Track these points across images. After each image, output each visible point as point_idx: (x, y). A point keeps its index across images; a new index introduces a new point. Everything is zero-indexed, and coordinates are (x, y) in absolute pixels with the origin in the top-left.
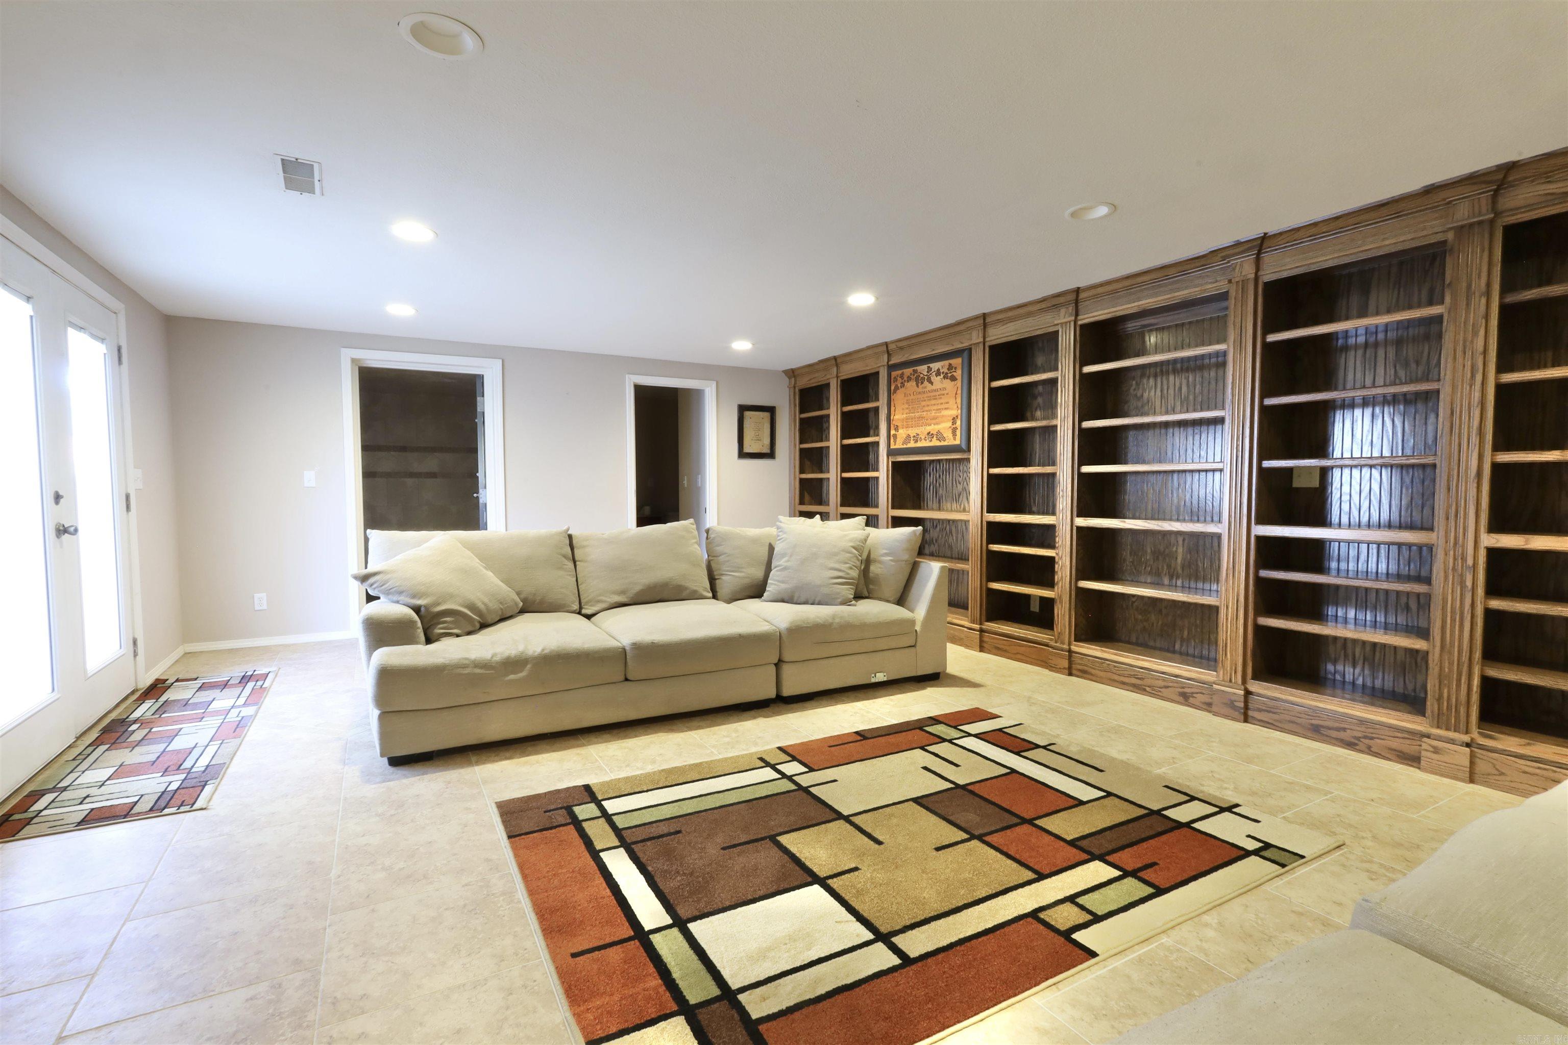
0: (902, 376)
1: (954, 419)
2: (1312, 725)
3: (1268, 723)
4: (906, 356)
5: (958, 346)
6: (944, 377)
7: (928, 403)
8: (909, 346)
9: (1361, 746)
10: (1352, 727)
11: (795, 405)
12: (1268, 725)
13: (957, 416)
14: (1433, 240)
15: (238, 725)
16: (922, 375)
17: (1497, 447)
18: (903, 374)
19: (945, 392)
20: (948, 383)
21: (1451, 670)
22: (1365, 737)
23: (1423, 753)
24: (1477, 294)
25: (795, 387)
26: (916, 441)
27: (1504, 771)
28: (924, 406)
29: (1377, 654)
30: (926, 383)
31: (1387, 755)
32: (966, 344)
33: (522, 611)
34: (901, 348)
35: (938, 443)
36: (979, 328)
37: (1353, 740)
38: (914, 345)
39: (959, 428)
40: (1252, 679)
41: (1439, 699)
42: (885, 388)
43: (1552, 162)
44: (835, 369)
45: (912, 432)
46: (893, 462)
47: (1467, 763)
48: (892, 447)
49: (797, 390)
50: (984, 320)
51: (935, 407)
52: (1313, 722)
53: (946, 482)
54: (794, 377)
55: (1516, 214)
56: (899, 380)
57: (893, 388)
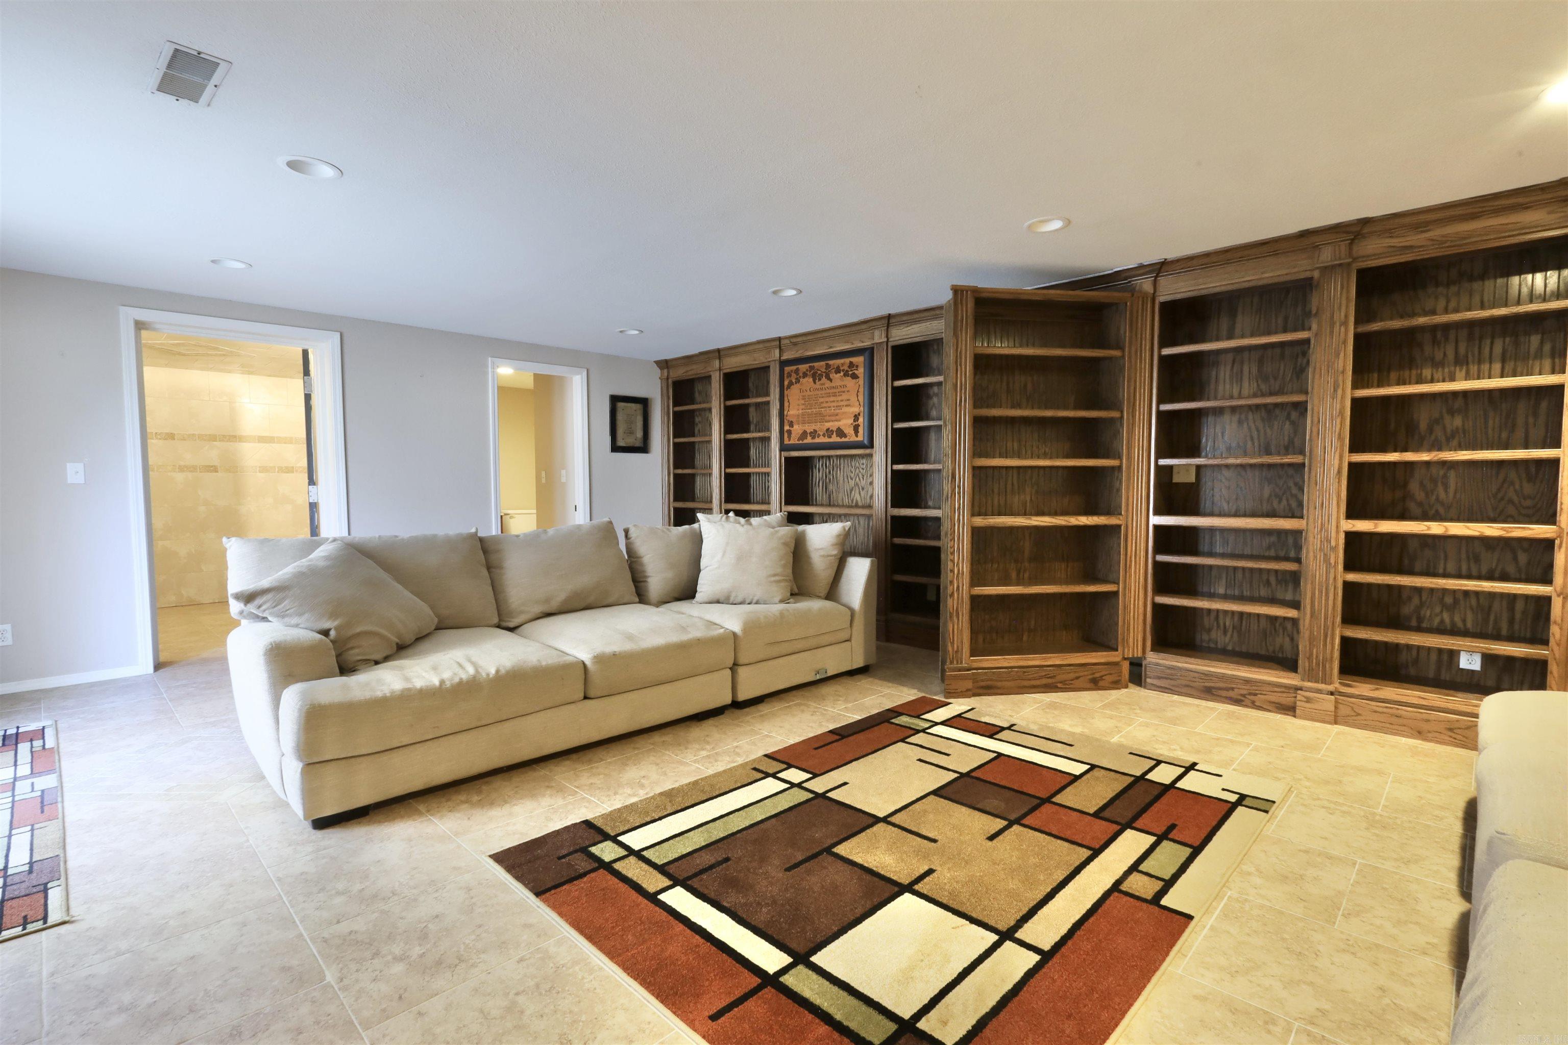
0: (797, 371)
1: (855, 416)
2: (1206, 687)
3: (1167, 688)
4: (800, 352)
5: (858, 345)
6: (845, 375)
7: (827, 399)
8: (804, 342)
9: (1247, 702)
10: (1239, 686)
11: (668, 398)
12: (1166, 691)
13: (859, 414)
14: (1302, 276)
15: (42, 802)
16: (819, 372)
17: (1353, 449)
18: (797, 370)
19: (845, 389)
20: (849, 381)
21: (1319, 632)
22: (1250, 694)
23: (1298, 703)
24: (1338, 324)
25: (668, 379)
26: (813, 438)
27: (1360, 712)
28: (822, 403)
29: (1244, 622)
30: (824, 379)
31: (1268, 708)
32: (867, 344)
33: (438, 628)
34: (795, 344)
35: (838, 440)
36: (883, 329)
37: (1240, 697)
38: (809, 341)
39: (862, 425)
40: (1151, 651)
41: (1310, 658)
42: (777, 384)
43: (1397, 221)
44: (717, 362)
45: (809, 428)
46: (786, 458)
47: (1333, 709)
48: (786, 442)
49: (670, 381)
50: (889, 321)
51: (835, 404)
52: (1207, 684)
53: (837, 478)
54: (668, 368)
55: (1366, 261)
56: (794, 376)
57: (786, 383)
